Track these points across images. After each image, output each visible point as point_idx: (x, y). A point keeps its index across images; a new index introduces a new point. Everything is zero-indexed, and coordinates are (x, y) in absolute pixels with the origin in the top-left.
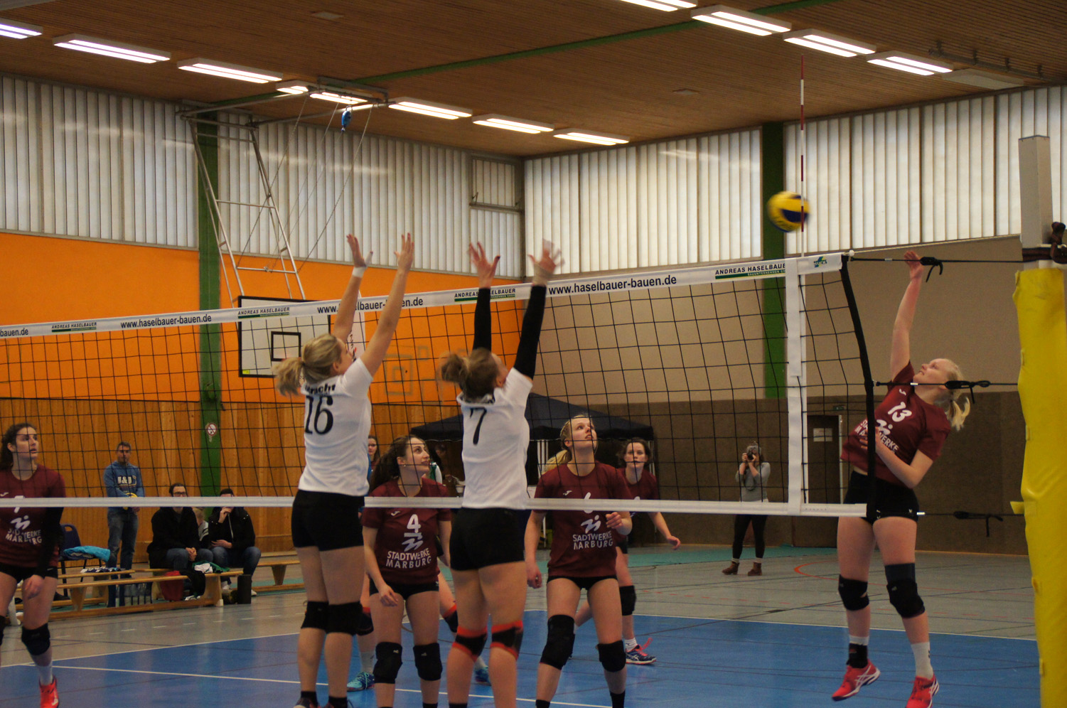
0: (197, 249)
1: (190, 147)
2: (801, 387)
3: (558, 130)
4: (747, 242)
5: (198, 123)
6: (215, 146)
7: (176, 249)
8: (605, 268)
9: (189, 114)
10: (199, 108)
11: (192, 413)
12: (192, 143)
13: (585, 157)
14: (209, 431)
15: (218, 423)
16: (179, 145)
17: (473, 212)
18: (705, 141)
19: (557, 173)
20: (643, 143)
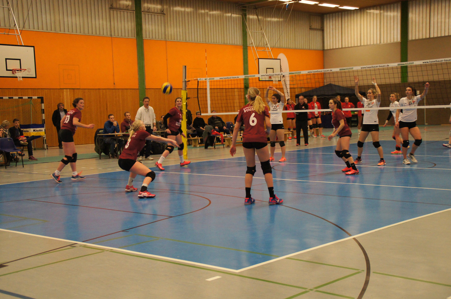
0: (242, 45)
1: (241, 16)
3: (341, 6)
4: (395, 37)
5: (242, 9)
6: (246, 15)
7: (237, 45)
8: (350, 46)
9: (241, 6)
10: (244, 5)
11: (242, 92)
12: (241, 15)
13: (343, 13)
16: (238, 16)
17: (310, 31)
18: (382, 7)
19: (334, 19)
20: (363, 8)
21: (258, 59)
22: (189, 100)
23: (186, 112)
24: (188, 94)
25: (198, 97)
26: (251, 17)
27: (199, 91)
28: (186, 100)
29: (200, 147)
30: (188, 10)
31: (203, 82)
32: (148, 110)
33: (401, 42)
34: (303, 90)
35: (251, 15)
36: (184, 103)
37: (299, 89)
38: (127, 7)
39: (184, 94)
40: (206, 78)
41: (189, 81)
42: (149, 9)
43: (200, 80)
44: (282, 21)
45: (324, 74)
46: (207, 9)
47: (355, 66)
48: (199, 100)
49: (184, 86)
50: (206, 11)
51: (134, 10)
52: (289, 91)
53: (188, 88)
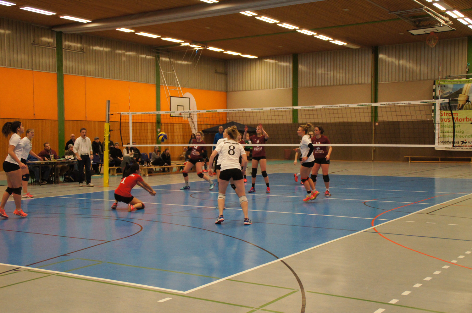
0: (155, 84)
1: (155, 58)
2: (439, 124)
3: (243, 54)
4: (288, 83)
5: (156, 52)
6: (159, 57)
7: (151, 84)
8: (249, 89)
11: (154, 126)
12: (154, 56)
14: (158, 130)
15: (160, 129)
16: (152, 57)
17: (216, 74)
18: (277, 58)
19: (236, 65)
20: (261, 58)
21: (169, 97)
22: (112, 132)
23: (109, 143)
24: (111, 126)
25: (120, 130)
26: (164, 59)
27: (122, 125)
28: (109, 132)
29: (117, 175)
30: (106, 49)
31: (126, 116)
32: (85, 140)
33: (292, 89)
34: (209, 127)
35: (164, 57)
36: (107, 134)
37: (205, 125)
38: (49, 44)
39: (107, 126)
40: (128, 112)
41: (112, 115)
42: (69, 47)
43: (123, 114)
44: (191, 65)
45: (227, 113)
46: (124, 50)
47: (265, 107)
48: (122, 132)
49: (107, 119)
50: (123, 51)
51: (56, 46)
52: (196, 127)
53: (110, 121)
